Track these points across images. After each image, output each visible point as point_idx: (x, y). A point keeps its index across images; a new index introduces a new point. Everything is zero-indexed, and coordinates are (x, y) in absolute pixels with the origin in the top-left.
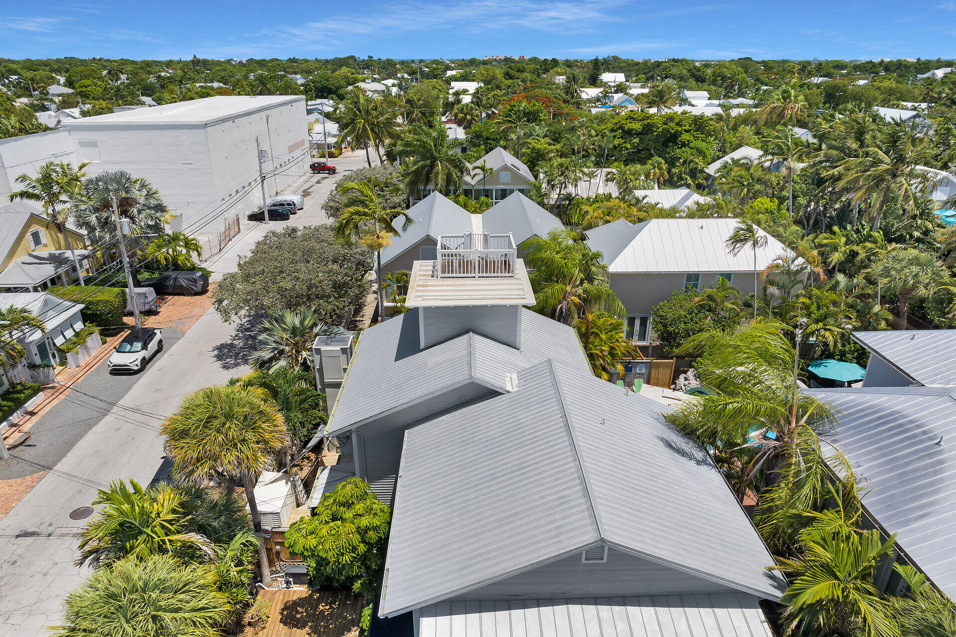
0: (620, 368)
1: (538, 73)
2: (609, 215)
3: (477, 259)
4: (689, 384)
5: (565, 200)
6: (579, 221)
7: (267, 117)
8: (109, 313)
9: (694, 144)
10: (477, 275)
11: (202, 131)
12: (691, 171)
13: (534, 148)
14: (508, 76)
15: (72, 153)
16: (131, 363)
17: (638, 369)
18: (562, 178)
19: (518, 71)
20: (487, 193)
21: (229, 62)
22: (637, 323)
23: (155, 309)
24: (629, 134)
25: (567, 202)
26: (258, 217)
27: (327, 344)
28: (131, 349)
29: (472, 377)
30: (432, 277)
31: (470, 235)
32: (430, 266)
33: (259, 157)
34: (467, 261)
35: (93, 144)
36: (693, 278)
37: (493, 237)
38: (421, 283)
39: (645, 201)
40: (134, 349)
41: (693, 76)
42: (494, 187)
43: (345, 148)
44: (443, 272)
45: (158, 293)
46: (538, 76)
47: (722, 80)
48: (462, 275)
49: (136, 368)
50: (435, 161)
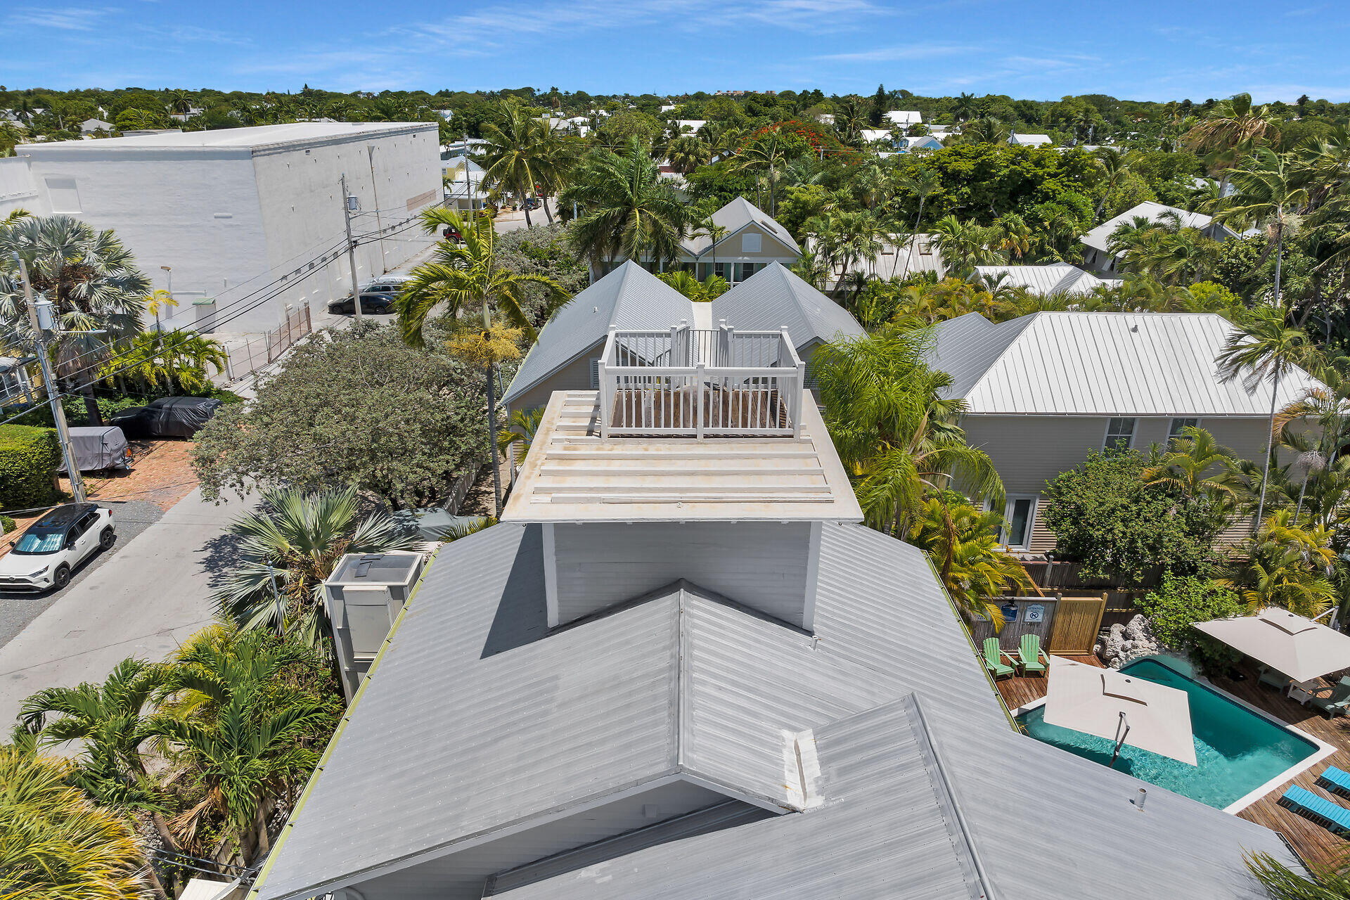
0: (993, 612)
1: (795, 109)
2: (944, 306)
3: (702, 389)
4: (1135, 647)
5: (850, 283)
6: (876, 319)
7: (371, 150)
8: (20, 476)
9: (1063, 195)
10: (701, 430)
11: (247, 162)
12: (1059, 239)
13: (797, 201)
14: (751, 111)
15: (33, 198)
16: (34, 575)
17: (1028, 614)
18: (849, 245)
19: (765, 105)
20: (721, 270)
21: (355, 95)
22: (1010, 509)
23: (122, 465)
24: (954, 179)
25: (855, 288)
26: (345, 308)
27: (359, 576)
28: (40, 546)
29: (682, 768)
30: (590, 433)
31: (686, 332)
32: (587, 403)
33: (346, 208)
34: (677, 395)
35: (69, 184)
36: (1121, 426)
37: (740, 336)
38: (558, 450)
39: (1003, 283)
40: (46, 548)
41: (1023, 116)
42: (732, 260)
43: (503, 208)
44: (617, 422)
45: (129, 436)
46: (795, 112)
47: (1066, 121)
48: (663, 430)
49: (44, 585)
50: (630, 210)
